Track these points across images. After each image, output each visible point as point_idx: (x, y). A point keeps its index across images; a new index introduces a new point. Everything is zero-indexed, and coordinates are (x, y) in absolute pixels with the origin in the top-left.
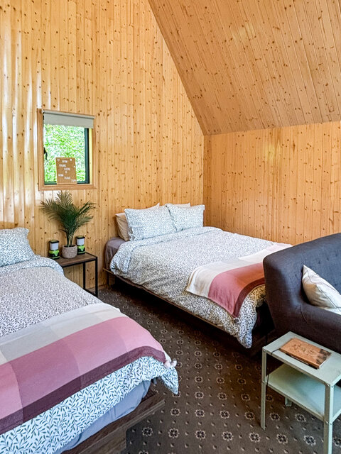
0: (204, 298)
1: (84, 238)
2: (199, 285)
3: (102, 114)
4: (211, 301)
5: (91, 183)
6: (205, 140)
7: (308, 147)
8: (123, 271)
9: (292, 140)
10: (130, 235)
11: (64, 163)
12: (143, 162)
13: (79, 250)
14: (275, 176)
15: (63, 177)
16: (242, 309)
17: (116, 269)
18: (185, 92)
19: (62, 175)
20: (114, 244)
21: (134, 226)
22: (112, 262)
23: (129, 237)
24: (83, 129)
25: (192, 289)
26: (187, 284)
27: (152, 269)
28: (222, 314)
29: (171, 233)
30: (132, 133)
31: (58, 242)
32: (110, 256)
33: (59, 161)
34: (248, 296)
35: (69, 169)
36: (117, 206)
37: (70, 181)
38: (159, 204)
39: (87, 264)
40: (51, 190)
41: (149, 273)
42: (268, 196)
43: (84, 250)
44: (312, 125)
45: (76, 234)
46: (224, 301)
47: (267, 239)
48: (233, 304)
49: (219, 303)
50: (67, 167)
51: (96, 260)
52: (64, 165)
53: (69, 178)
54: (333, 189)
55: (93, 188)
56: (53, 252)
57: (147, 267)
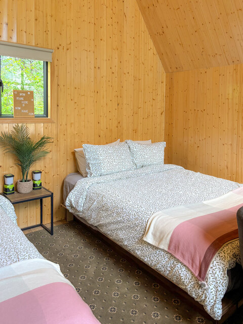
0: (163, 250)
1: (41, 172)
2: (158, 234)
3: (61, 48)
4: (172, 255)
5: (49, 117)
6: (166, 77)
8: (79, 209)
10: (88, 171)
11: (22, 96)
12: (103, 97)
13: (34, 185)
15: (21, 110)
16: (210, 271)
17: (72, 206)
18: (146, 29)
19: (19, 108)
20: (72, 179)
21: (92, 162)
22: (67, 199)
23: (87, 173)
24: (42, 63)
25: (149, 239)
26: (144, 232)
27: (107, 210)
28: (185, 273)
29: (130, 170)
30: (93, 68)
31: (13, 176)
32: (67, 191)
33: (17, 94)
34: (217, 254)
35: (27, 102)
36: (76, 141)
37: (27, 114)
38: (119, 140)
39: (44, 199)
40: (7, 123)
41: (105, 214)
42: (233, 135)
43: (41, 185)
45: (31, 169)
46: (187, 258)
47: (231, 179)
48: (198, 263)
49: (181, 259)
50: (25, 100)
51: (52, 196)
52: (22, 99)
53: (27, 111)
55: (51, 121)
56: (8, 187)
57: (103, 208)
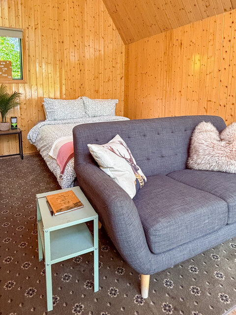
0: (55, 159)
1: (16, 118)
3: (30, 28)
4: (57, 162)
6: (125, 48)
7: (191, 44)
8: (33, 141)
9: (180, 40)
12: (67, 65)
13: (12, 126)
14: (168, 73)
15: (2, 75)
16: (67, 167)
18: (105, 9)
19: (1, 73)
22: (28, 135)
24: (18, 40)
30: (57, 42)
35: (6, 69)
37: (6, 77)
42: (163, 91)
43: (16, 126)
44: (195, 23)
50: (4, 67)
51: (20, 133)
52: (3, 66)
53: (6, 75)
54: (208, 80)
55: (25, 83)
